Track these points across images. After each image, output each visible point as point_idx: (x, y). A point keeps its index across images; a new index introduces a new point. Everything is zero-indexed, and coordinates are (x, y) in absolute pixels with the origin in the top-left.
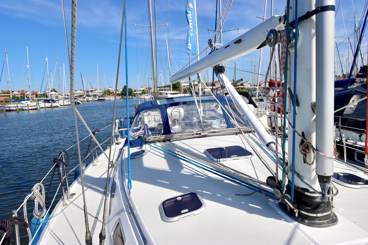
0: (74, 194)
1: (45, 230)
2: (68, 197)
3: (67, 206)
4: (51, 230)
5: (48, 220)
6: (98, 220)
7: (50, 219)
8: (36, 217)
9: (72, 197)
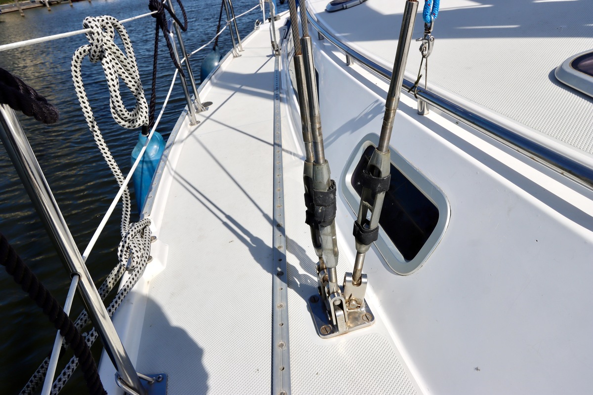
0: (210, 103)
1: (162, 170)
2: (197, 109)
3: (199, 124)
4: (175, 172)
5: (165, 150)
6: (283, 150)
7: (168, 148)
8: (123, 123)
9: (207, 109)
